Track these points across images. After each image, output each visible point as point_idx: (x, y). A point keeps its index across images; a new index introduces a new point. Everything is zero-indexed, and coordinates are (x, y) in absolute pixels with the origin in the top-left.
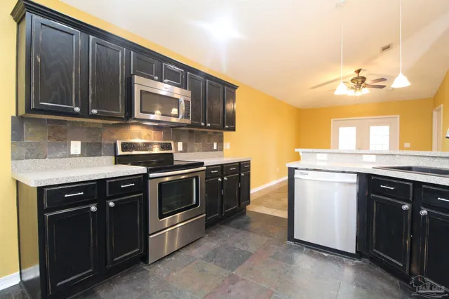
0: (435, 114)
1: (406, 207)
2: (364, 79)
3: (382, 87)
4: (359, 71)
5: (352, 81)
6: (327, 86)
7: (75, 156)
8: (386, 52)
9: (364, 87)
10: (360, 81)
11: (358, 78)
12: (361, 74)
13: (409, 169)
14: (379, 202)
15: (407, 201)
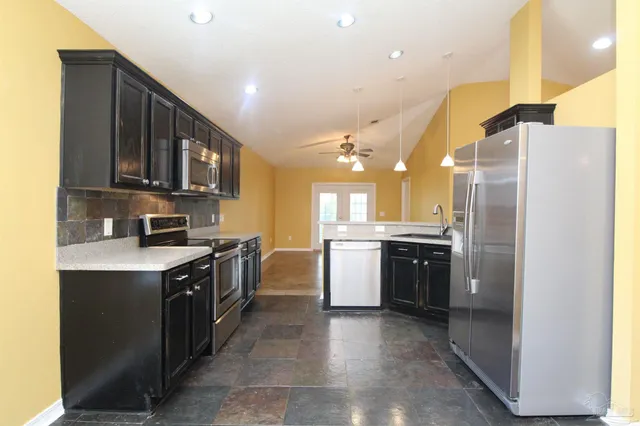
0: (403, 184)
1: (415, 262)
2: (352, 146)
3: (366, 156)
4: (347, 137)
5: (342, 146)
6: (315, 147)
7: (107, 238)
8: (375, 125)
9: (353, 154)
10: (349, 147)
11: (347, 144)
12: (350, 141)
13: (409, 235)
14: (397, 261)
15: (416, 258)
